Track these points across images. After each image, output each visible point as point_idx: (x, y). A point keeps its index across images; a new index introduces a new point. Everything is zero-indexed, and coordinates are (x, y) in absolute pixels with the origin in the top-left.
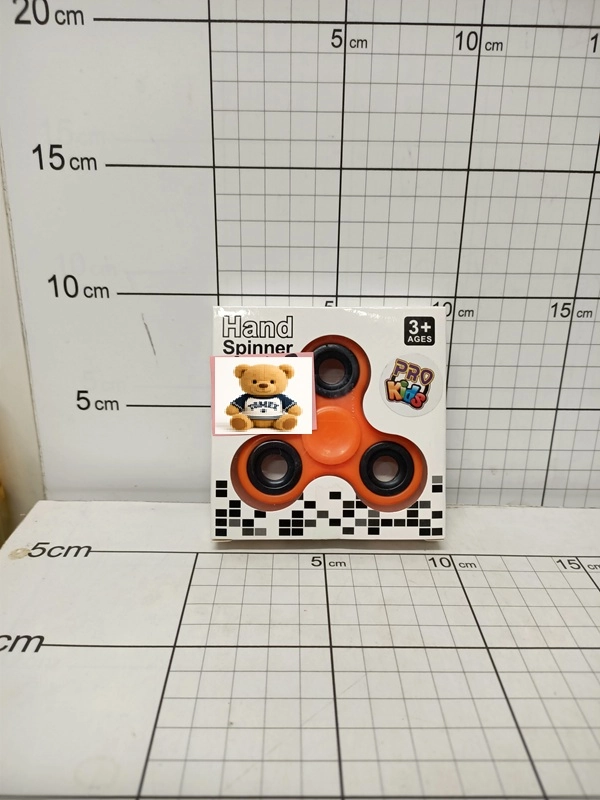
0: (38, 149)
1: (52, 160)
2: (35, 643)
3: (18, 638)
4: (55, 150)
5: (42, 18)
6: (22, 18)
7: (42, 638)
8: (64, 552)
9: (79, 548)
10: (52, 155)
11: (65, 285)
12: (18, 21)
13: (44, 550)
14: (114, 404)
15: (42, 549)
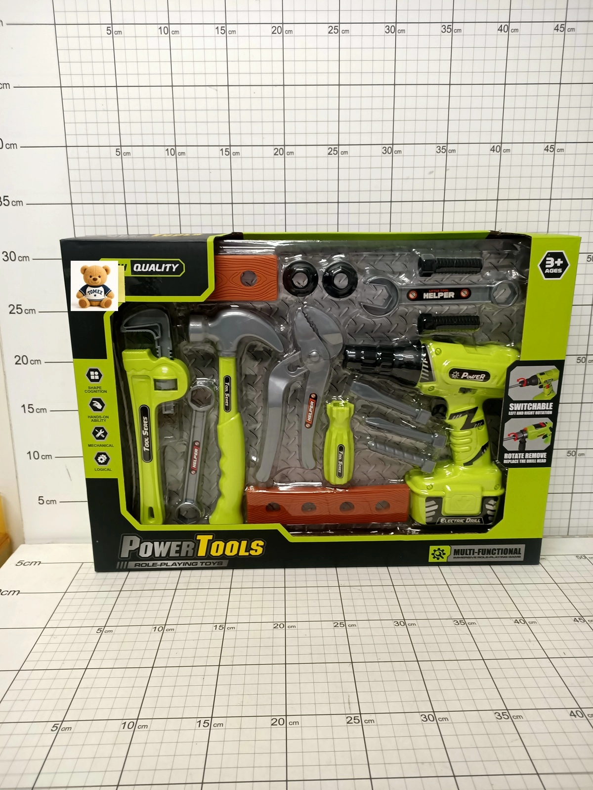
0: (24, 406)
1: (29, 410)
2: (17, 593)
3: (11, 591)
4: (30, 406)
5: (25, 362)
6: (18, 363)
7: (19, 591)
8: (30, 564)
9: (36, 562)
10: (29, 408)
11: (34, 455)
12: (16, 364)
13: (22, 563)
14: (54, 502)
15: (21, 563)
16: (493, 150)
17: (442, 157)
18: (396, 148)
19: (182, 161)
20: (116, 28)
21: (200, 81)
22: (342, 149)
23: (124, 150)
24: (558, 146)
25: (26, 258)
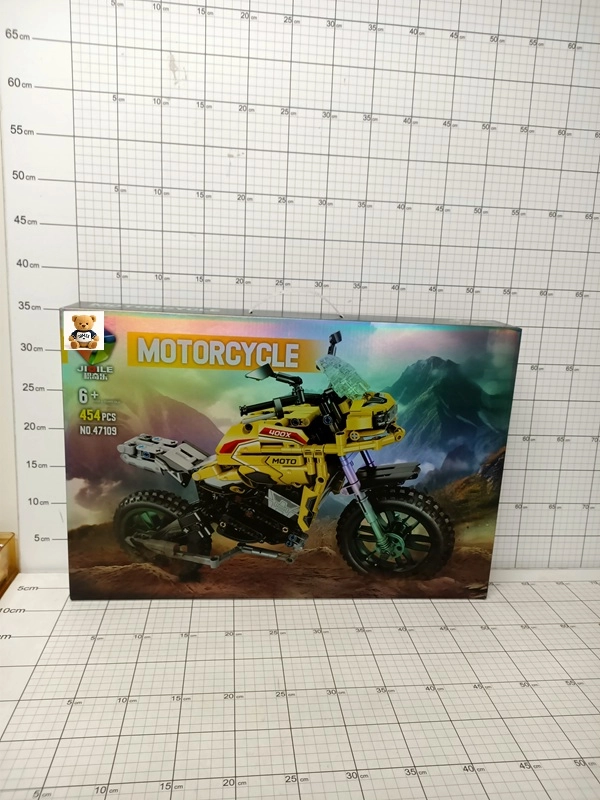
0: (28, 462)
1: (33, 465)
2: (23, 611)
3: (18, 610)
4: (34, 462)
6: (27, 428)
7: (25, 610)
8: (29, 589)
9: (34, 588)
11: (34, 501)
12: (25, 429)
13: (22, 588)
14: (48, 539)
16: (393, 288)
17: (357, 291)
18: (325, 283)
19: (167, 285)
20: (121, 187)
21: (183, 228)
22: (286, 281)
23: (123, 274)
24: (439, 288)
25: (41, 349)
